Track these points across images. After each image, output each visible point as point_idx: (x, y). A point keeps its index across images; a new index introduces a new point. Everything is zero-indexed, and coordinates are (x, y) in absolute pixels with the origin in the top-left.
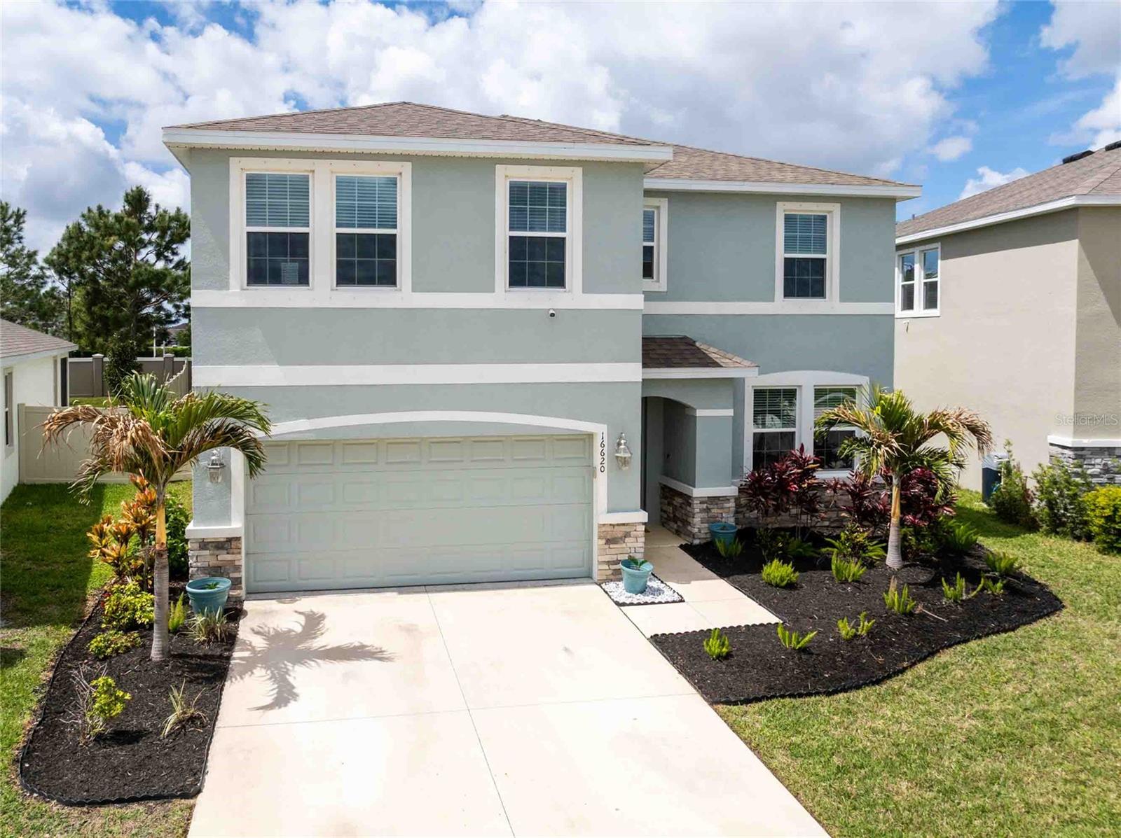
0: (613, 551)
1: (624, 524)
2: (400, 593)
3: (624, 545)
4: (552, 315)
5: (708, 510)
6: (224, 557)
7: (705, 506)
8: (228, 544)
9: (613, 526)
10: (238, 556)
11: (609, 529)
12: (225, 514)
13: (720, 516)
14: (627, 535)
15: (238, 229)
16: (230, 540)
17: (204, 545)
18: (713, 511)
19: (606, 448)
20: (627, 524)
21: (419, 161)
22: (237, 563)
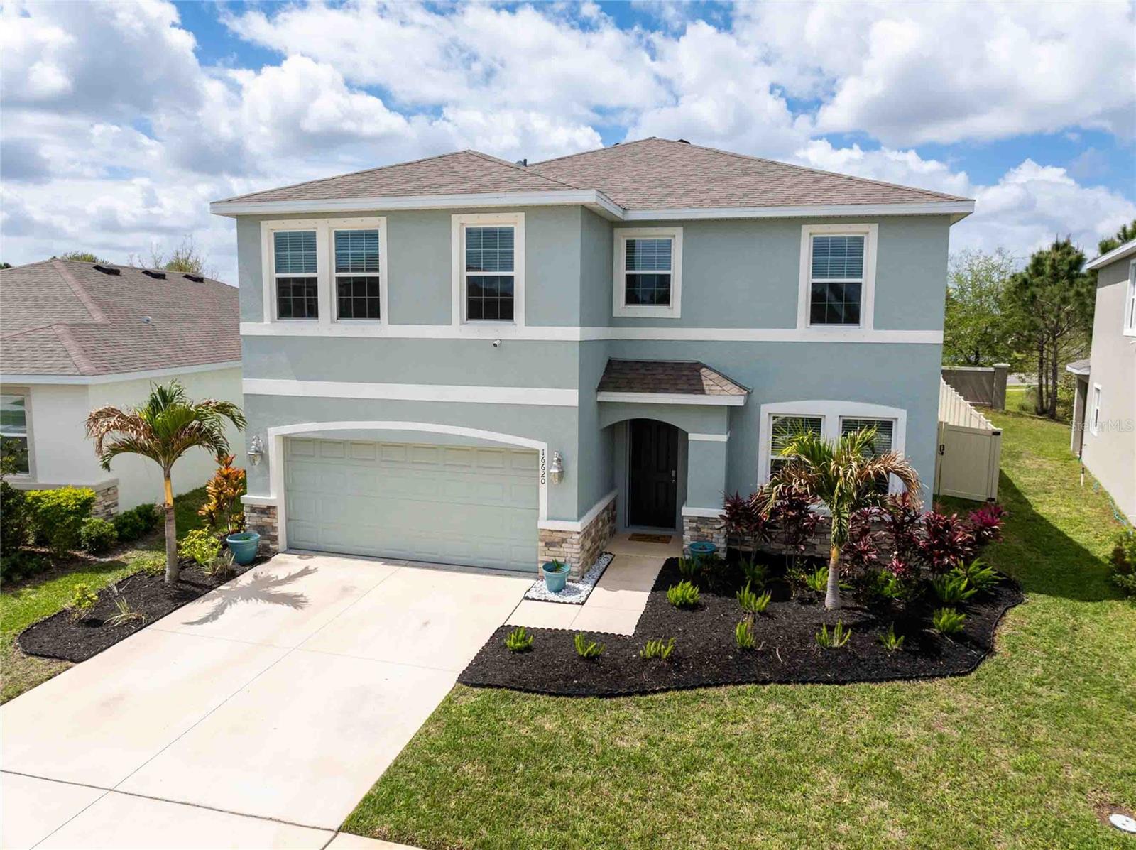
0: (552, 554)
1: (561, 531)
2: (386, 564)
3: (561, 550)
4: (495, 345)
5: (697, 529)
6: (266, 519)
7: (694, 525)
8: (268, 511)
9: (552, 531)
10: (274, 521)
11: (548, 534)
12: (266, 489)
13: (710, 535)
14: (564, 541)
15: (269, 277)
16: (269, 507)
17: (253, 509)
18: (703, 530)
19: (546, 463)
20: (564, 532)
21: (393, 216)
22: (274, 525)
